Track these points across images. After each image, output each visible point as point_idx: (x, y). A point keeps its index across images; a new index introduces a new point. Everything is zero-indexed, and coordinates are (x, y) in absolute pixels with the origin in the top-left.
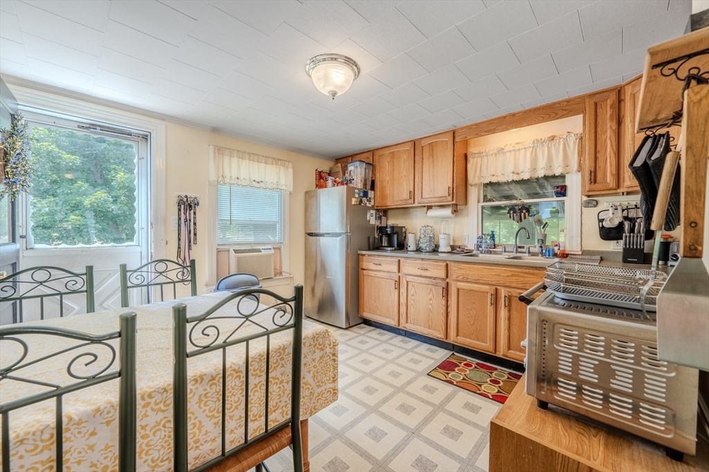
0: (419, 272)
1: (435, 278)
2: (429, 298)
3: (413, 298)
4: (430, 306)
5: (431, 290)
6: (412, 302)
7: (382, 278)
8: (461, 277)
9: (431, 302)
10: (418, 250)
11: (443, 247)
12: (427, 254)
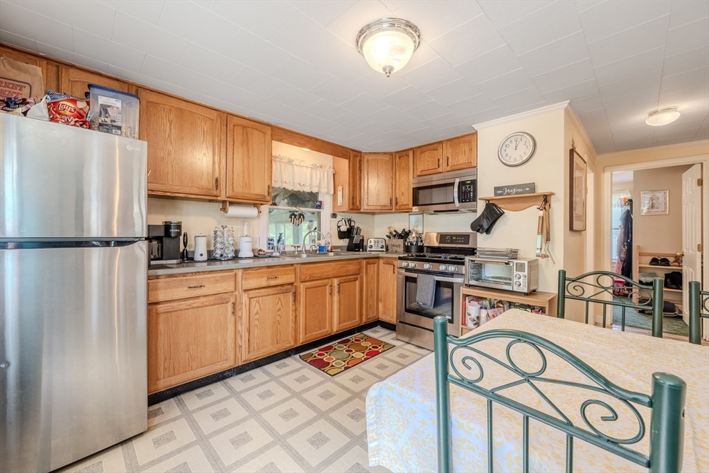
0: (264, 282)
1: (282, 285)
2: (278, 308)
3: (257, 317)
4: (278, 318)
5: (279, 299)
6: (256, 322)
7: (206, 306)
8: (308, 277)
9: (279, 313)
10: (211, 259)
11: (246, 251)
12: (230, 262)
